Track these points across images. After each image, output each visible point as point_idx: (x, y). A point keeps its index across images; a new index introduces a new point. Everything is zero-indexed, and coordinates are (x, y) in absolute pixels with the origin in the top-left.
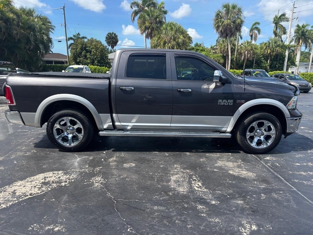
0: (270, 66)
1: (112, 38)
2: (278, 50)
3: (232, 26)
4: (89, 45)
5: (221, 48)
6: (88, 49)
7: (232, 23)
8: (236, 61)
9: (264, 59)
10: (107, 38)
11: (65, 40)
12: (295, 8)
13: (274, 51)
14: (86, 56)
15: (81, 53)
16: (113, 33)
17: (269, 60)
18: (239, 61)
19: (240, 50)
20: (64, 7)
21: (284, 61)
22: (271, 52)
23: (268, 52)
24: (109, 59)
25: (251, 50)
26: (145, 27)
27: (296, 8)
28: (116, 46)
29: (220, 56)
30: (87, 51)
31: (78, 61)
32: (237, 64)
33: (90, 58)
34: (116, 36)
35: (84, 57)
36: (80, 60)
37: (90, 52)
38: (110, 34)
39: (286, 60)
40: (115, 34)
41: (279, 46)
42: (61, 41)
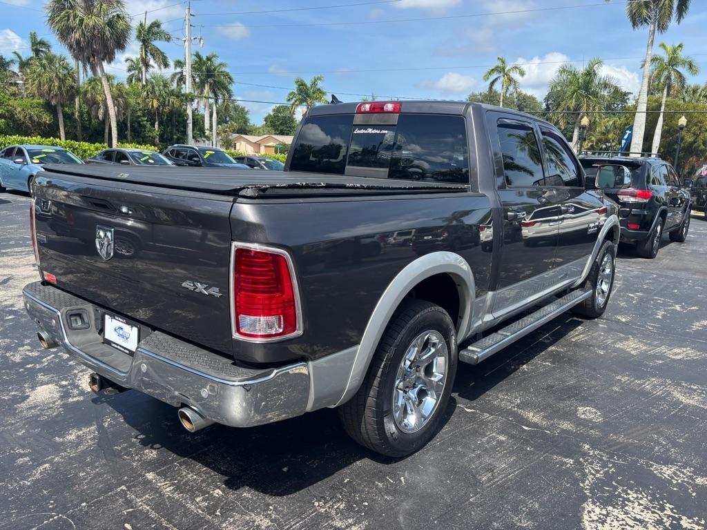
0: (161, 136)
2: (173, 103)
3: (107, 33)
5: (40, 83)
7: (107, 28)
8: (81, 120)
9: (146, 121)
12: (191, 15)
13: (167, 102)
17: (157, 123)
18: (90, 120)
19: (92, 94)
21: (185, 127)
22: (159, 106)
23: (155, 105)
25: (120, 97)
27: (193, 15)
29: (39, 104)
32: (84, 128)
39: (190, 125)
41: (172, 93)
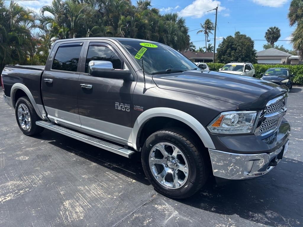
1: (273, 33)
4: (235, 42)
6: (233, 47)
10: (267, 33)
11: (214, 39)
14: (230, 54)
15: (226, 51)
16: (275, 28)
20: (217, 8)
24: (257, 56)
26: (296, 15)
28: (276, 41)
30: (232, 49)
31: (222, 59)
33: (234, 56)
34: (279, 31)
35: (228, 55)
36: (224, 58)
37: (235, 50)
38: (271, 28)
40: (277, 29)
42: (209, 41)
